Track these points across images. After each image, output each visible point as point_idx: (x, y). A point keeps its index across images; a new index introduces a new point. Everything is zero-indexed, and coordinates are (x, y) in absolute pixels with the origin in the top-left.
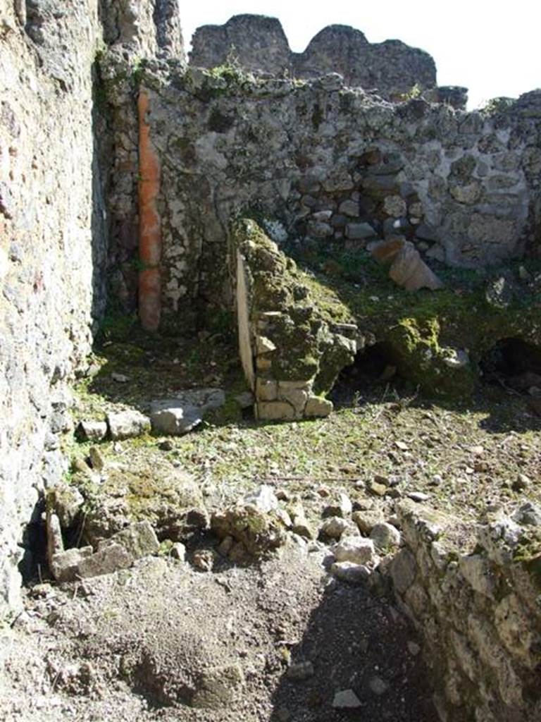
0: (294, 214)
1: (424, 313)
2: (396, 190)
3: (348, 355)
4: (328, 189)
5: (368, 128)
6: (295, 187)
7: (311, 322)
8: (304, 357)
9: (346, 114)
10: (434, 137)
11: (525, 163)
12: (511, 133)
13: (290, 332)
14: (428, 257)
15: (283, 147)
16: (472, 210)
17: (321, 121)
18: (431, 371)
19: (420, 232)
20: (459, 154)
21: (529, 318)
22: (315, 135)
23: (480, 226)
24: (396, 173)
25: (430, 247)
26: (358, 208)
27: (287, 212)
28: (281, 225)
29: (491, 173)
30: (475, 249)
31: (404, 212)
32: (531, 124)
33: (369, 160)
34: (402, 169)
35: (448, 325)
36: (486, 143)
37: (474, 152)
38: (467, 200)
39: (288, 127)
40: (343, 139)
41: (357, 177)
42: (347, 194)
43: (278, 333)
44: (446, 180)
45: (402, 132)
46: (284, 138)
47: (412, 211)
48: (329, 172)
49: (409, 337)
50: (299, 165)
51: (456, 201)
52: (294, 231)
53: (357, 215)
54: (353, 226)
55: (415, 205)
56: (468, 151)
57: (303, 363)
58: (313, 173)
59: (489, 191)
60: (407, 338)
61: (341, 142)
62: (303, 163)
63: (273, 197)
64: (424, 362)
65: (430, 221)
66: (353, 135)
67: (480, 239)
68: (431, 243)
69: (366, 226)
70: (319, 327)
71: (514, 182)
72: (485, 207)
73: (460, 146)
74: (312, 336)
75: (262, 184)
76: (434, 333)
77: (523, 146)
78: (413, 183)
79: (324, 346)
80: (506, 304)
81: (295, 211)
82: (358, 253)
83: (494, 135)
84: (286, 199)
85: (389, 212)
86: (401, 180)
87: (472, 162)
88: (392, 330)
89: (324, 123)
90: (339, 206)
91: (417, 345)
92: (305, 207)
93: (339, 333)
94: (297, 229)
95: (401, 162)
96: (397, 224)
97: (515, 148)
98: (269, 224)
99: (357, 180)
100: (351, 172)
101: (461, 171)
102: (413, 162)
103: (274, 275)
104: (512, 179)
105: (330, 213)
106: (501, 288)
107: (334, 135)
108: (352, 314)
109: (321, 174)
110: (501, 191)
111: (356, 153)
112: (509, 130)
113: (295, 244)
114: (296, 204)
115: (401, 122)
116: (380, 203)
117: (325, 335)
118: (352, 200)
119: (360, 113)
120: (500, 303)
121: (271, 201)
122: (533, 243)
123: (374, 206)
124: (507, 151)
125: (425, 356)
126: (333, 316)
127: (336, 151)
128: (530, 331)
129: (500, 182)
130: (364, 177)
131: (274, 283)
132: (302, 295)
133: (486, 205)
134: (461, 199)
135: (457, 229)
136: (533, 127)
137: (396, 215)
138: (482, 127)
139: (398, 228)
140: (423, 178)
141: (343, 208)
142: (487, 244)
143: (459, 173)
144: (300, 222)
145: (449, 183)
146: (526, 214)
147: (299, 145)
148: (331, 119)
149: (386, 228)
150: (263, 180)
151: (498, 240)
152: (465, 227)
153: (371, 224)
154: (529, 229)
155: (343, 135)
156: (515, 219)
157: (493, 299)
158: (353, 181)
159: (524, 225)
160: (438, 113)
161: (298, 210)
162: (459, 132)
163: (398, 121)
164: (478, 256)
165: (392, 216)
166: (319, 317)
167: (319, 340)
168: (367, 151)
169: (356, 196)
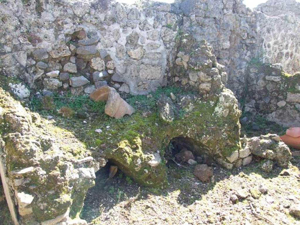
0: (32, 75)
1: (130, 135)
2: (97, 54)
3: (91, 181)
4: (54, 57)
5: (75, 16)
6: (30, 56)
7: (59, 167)
8: (59, 197)
9: (59, 6)
10: (115, 22)
11: (162, 36)
12: (154, 20)
13: (43, 180)
14: (120, 92)
15: (16, 28)
16: (140, 63)
17: (42, 10)
18: (142, 172)
19: (114, 78)
20: (130, 31)
21: (185, 125)
22: (40, 20)
23: (145, 71)
24: (96, 44)
25: (121, 86)
26: (76, 67)
27: (27, 75)
28: (23, 86)
29: (147, 41)
30: (144, 84)
31: (104, 68)
32: (163, 15)
33: (78, 37)
34: (99, 41)
35: (145, 138)
36: (142, 25)
37: (137, 30)
38: (137, 57)
39: (18, 14)
40: (60, 23)
41: (73, 47)
42: (67, 59)
43: (34, 184)
44: (125, 47)
45: (96, 18)
46: (16, 22)
47: (108, 66)
48: (53, 45)
49: (126, 154)
50: (30, 41)
51: (131, 58)
52: (35, 87)
53: (76, 72)
54: (74, 79)
55: (109, 62)
56: (134, 29)
57: (59, 203)
58: (42, 46)
59: (147, 52)
60: (125, 156)
61: (59, 25)
62: (34, 40)
63: (15, 65)
64: (137, 166)
65: (120, 71)
66: (65, 21)
67: (146, 78)
68: (121, 83)
69: (83, 78)
70: (66, 169)
71: (159, 46)
72: (146, 61)
73: (129, 26)
74: (63, 178)
75: (4, 56)
76: (139, 146)
77: (160, 26)
78: (107, 49)
79: (72, 182)
80: (173, 119)
81: (33, 72)
82: (80, 95)
83: (146, 20)
84: (24, 65)
85: (95, 68)
86: (100, 48)
87: (137, 36)
88: (116, 151)
89: (45, 12)
90: (63, 67)
91: (132, 158)
92: (40, 70)
93: (81, 167)
94: (37, 85)
95: (98, 37)
96: (101, 75)
97: (157, 28)
98: (14, 86)
99: (72, 49)
100: (68, 44)
101: (132, 41)
102: (105, 37)
103: (22, 135)
104: (158, 44)
105: (57, 72)
106: (168, 109)
107: (53, 20)
108: (87, 148)
109: (48, 46)
110: (153, 51)
111: (69, 32)
112: (153, 18)
113: (36, 95)
114: (33, 68)
115: (95, 13)
116: (89, 63)
117: (72, 173)
118: (71, 62)
119: (68, 5)
120: (170, 119)
121: (13, 68)
122: (170, 77)
123: (85, 64)
124: (153, 29)
125: (137, 163)
126: (75, 155)
127: (56, 31)
128: (187, 132)
129: (152, 46)
130: (77, 47)
131: (23, 142)
132: (49, 145)
133: (147, 60)
134: (134, 57)
135: (134, 74)
136: (164, 16)
137: (100, 69)
138: (140, 16)
139: (102, 77)
140: (112, 46)
141: (66, 68)
142: (150, 80)
143: (131, 42)
144: (38, 80)
145: (126, 48)
146: (166, 62)
147: (28, 27)
148: (50, 9)
149: (95, 78)
150: (5, 53)
151: (155, 78)
152: (138, 72)
153: (85, 76)
154: (168, 70)
155: (59, 20)
156: (161, 66)
157: (166, 117)
158: (70, 50)
159: (166, 68)
160: (116, 7)
161: (35, 72)
162: (128, 19)
163: (93, 12)
164: (146, 87)
165: (97, 70)
166: (65, 159)
167: (68, 179)
168: (76, 31)
169: (73, 60)
